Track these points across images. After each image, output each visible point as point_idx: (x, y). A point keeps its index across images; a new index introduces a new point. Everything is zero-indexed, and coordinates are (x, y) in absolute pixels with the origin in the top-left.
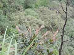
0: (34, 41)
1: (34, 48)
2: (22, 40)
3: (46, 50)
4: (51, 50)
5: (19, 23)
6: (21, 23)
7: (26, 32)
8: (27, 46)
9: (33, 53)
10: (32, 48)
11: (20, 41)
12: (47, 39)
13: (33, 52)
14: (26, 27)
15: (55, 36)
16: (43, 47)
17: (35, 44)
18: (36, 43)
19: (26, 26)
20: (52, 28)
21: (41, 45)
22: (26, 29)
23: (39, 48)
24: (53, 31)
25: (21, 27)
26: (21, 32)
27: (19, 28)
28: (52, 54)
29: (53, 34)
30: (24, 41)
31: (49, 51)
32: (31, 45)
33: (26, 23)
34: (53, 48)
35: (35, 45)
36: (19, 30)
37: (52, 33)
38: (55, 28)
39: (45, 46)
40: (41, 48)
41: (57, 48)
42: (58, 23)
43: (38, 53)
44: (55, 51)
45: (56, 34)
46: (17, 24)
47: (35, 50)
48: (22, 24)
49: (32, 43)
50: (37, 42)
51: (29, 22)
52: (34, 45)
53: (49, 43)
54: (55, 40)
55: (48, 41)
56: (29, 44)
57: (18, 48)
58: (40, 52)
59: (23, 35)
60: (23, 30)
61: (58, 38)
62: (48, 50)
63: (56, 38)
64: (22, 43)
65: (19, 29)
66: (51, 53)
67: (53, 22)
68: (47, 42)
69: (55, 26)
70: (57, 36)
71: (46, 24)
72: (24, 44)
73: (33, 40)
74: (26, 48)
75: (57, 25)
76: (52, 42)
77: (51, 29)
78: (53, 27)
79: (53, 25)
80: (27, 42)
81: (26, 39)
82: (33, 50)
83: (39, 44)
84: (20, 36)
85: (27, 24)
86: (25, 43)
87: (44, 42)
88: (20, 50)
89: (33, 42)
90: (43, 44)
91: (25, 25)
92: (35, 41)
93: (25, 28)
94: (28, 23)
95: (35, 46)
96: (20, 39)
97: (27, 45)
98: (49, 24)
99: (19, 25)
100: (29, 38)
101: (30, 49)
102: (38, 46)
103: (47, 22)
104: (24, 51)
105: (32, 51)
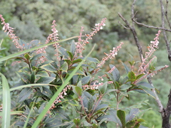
0: (69, 78)
1: (71, 106)
2: (25, 76)
3: (115, 113)
5: (14, 13)
7: (41, 48)
8: (46, 98)
9: (66, 123)
10: (65, 104)
11: (18, 79)
12: (118, 72)
13: (69, 119)
14: (42, 28)
15: (149, 59)
16: (104, 100)
17: (74, 91)
19: (42, 23)
20: (138, 31)
21: (97, 95)
23: (89, 106)
24: (141, 43)
25: (21, 26)
26: (23, 48)
27: (16, 32)
29: (141, 52)
30: (32, 81)
31: (127, 116)
32: (58, 93)
33: (40, 11)
34: (139, 105)
35: (73, 93)
36: (15, 40)
37: (136, 48)
38: (147, 30)
39: (112, 96)
40: (95, 106)
41: (157, 104)
42: (159, 12)
43: (87, 124)
44: (150, 116)
45: (152, 51)
46: (8, 17)
47: (74, 113)
48: (23, 16)
50: (80, 84)
51: (52, 7)
52: (70, 93)
53: (125, 87)
54: (146, 76)
55: (122, 78)
56: (53, 90)
58: (94, 121)
59: (28, 58)
60: (29, 39)
61: (159, 68)
62: (121, 114)
63: (151, 69)
65: (13, 36)
66: (131, 123)
67: (142, 9)
68: (118, 84)
69: (147, 21)
70: (155, 59)
71: (115, 16)
72: (32, 92)
73: (65, 76)
74: (42, 106)
75: (154, 20)
76: (138, 81)
77: (135, 33)
78: (139, 26)
79: (141, 18)
81: (39, 71)
82: (68, 114)
83: (89, 91)
84: (18, 62)
85: (44, 17)
86: (37, 89)
87: (107, 83)
89: (66, 83)
90: (102, 92)
91: (34, 21)
93: (38, 30)
94: (47, 14)
95: (74, 97)
97: (46, 93)
98: (125, 14)
99: (15, 19)
100: (50, 67)
101: (57, 108)
102: (84, 98)
103: (119, 9)
104: (34, 119)
105: (62, 117)
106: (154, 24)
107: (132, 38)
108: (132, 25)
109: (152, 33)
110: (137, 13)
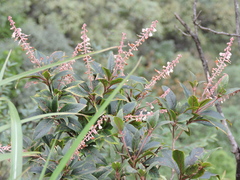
0: (105, 105)
1: (109, 144)
2: (44, 102)
3: (171, 154)
4: (197, 151)
5: (29, 14)
6: (36, 13)
7: (66, 63)
8: (72, 134)
9: (102, 168)
10: (100, 141)
11: (34, 107)
12: (174, 96)
13: (105, 163)
14: (67, 35)
15: (218, 78)
16: (155, 136)
17: (112, 123)
18: (118, 120)
19: (67, 28)
20: (203, 39)
21: (144, 129)
22: (65, 43)
23: (134, 144)
24: (207, 55)
25: (39, 32)
26: (41, 63)
27: (31, 40)
28: (201, 171)
29: (206, 68)
30: (53, 109)
31: (187, 158)
32: (90, 126)
33: (64, 11)
34: (204, 142)
35: (110, 127)
36: (30, 52)
37: (200, 63)
38: (215, 37)
39: (167, 131)
40: (142, 144)
41: (229, 142)
42: (232, 12)
43: (131, 170)
44: (220, 158)
45: (222, 66)
46: (20, 19)
47: (113, 154)
48: (42, 17)
49: (95, 118)
50: (120, 113)
51: (82, 6)
52: (107, 126)
53: (184, 118)
54: (213, 102)
55: (180, 104)
56: (83, 121)
57: (24, 142)
58: (140, 165)
59: (48, 77)
60: (50, 50)
61: (232, 91)
62: (178, 156)
63: (220, 93)
64: (48, 119)
65: (27, 46)
66: (193, 168)
67: (208, 7)
68: (174, 114)
69: (214, 24)
70: (226, 78)
71: (170, 17)
72: (54, 125)
73: (99, 102)
74: (67, 145)
75: (225, 23)
76: (203, 109)
77: (198, 42)
78: (205, 32)
79: (206, 21)
80: (73, 114)
81: (63, 95)
82: (104, 156)
83: (133, 123)
84: (34, 83)
85: (70, 18)
86: (61, 121)
87: (158, 112)
88: (34, 154)
89: (101, 111)
90: (151, 125)
91: (57, 25)
92: (114, 108)
93: (62, 37)
95: (112, 131)
96: (37, 96)
97: (73, 127)
99: (30, 23)
100: (79, 90)
101: (89, 147)
102: (127, 133)
103: (176, 8)
104: (55, 162)
105: (96, 161)
106: (225, 29)
107: (194, 48)
108: (193, 30)
109: (222, 41)
110: (201, 13)
